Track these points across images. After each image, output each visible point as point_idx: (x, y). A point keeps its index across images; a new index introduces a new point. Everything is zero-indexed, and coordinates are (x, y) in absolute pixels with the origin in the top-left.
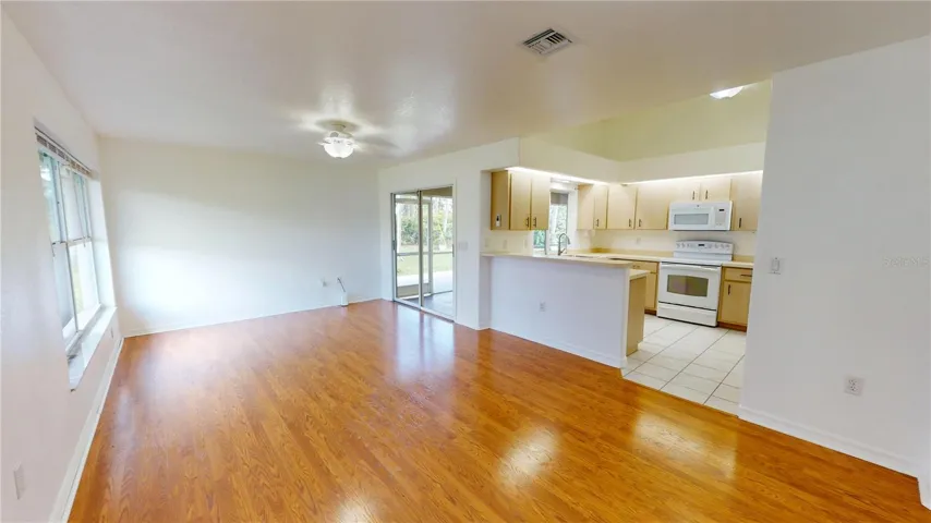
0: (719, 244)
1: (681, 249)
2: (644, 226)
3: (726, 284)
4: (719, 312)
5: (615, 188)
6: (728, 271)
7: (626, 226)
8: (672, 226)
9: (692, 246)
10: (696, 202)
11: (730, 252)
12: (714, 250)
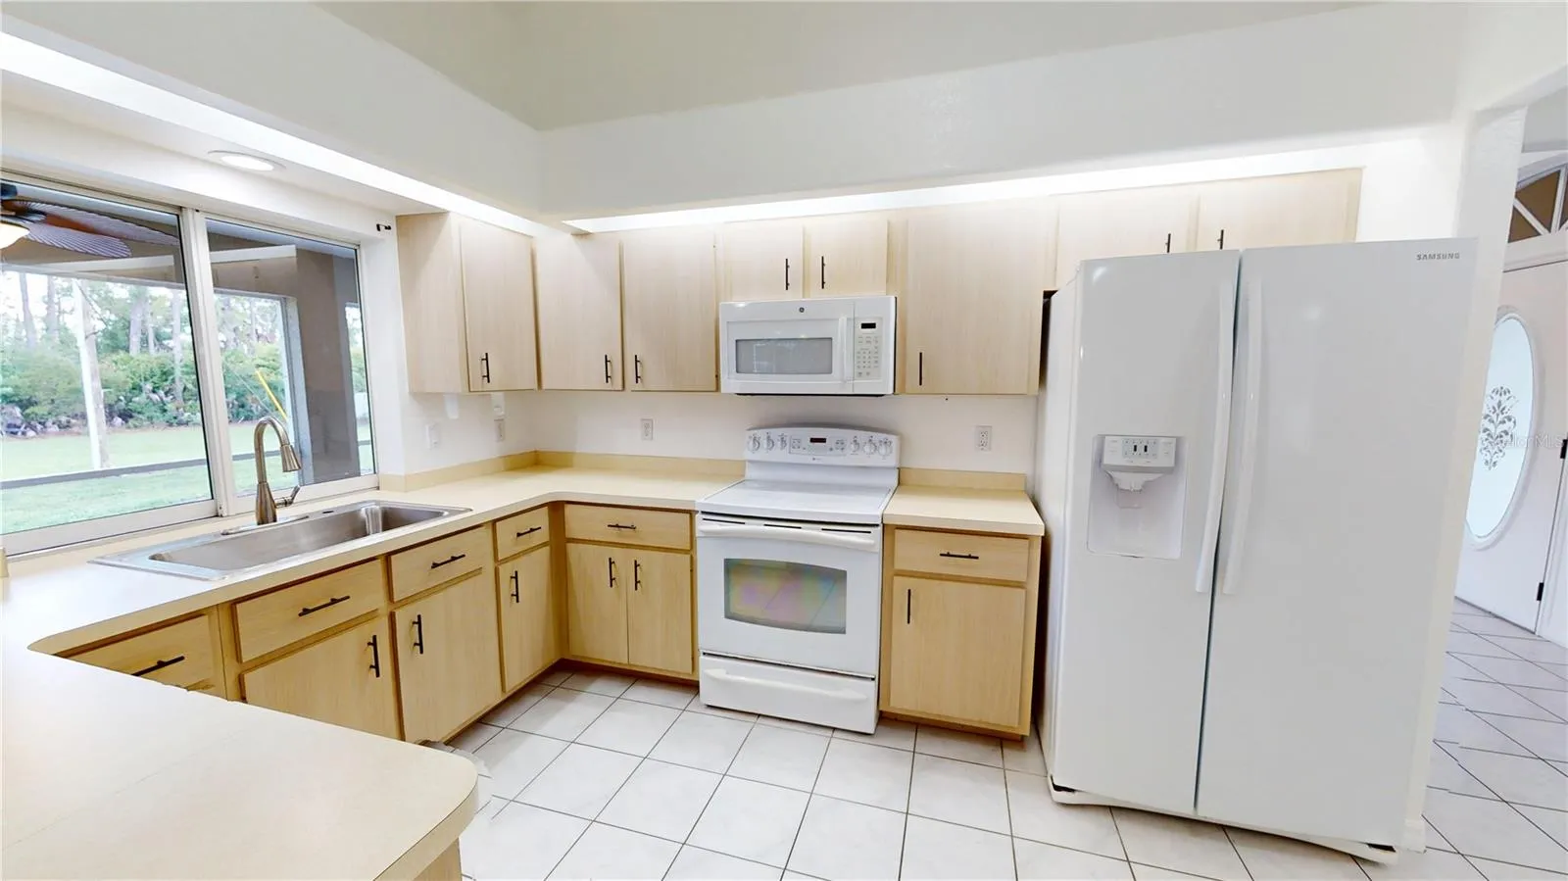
0: (862, 435)
1: (762, 455)
2: (652, 375)
3: (901, 585)
4: (882, 682)
5: (554, 244)
6: (903, 541)
7: (597, 380)
8: (731, 383)
9: (796, 444)
10: (794, 296)
11: (892, 461)
12: (849, 458)
